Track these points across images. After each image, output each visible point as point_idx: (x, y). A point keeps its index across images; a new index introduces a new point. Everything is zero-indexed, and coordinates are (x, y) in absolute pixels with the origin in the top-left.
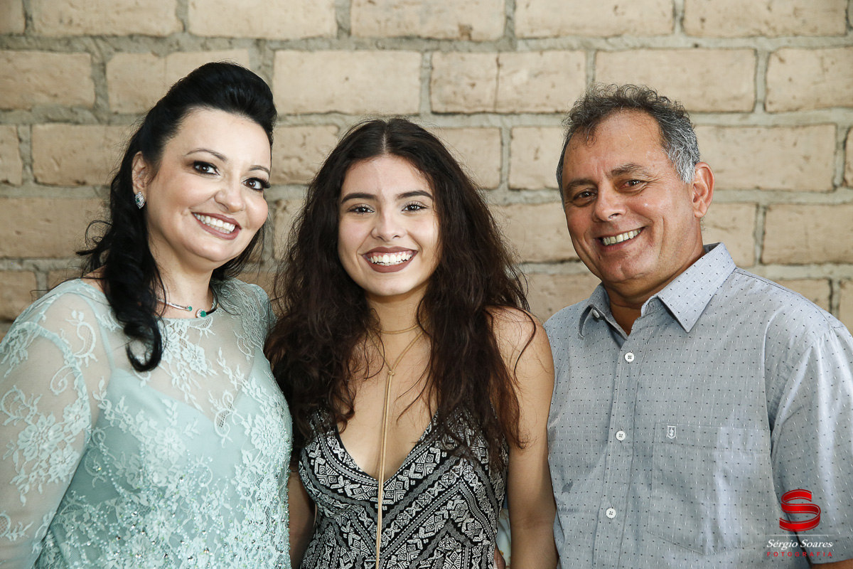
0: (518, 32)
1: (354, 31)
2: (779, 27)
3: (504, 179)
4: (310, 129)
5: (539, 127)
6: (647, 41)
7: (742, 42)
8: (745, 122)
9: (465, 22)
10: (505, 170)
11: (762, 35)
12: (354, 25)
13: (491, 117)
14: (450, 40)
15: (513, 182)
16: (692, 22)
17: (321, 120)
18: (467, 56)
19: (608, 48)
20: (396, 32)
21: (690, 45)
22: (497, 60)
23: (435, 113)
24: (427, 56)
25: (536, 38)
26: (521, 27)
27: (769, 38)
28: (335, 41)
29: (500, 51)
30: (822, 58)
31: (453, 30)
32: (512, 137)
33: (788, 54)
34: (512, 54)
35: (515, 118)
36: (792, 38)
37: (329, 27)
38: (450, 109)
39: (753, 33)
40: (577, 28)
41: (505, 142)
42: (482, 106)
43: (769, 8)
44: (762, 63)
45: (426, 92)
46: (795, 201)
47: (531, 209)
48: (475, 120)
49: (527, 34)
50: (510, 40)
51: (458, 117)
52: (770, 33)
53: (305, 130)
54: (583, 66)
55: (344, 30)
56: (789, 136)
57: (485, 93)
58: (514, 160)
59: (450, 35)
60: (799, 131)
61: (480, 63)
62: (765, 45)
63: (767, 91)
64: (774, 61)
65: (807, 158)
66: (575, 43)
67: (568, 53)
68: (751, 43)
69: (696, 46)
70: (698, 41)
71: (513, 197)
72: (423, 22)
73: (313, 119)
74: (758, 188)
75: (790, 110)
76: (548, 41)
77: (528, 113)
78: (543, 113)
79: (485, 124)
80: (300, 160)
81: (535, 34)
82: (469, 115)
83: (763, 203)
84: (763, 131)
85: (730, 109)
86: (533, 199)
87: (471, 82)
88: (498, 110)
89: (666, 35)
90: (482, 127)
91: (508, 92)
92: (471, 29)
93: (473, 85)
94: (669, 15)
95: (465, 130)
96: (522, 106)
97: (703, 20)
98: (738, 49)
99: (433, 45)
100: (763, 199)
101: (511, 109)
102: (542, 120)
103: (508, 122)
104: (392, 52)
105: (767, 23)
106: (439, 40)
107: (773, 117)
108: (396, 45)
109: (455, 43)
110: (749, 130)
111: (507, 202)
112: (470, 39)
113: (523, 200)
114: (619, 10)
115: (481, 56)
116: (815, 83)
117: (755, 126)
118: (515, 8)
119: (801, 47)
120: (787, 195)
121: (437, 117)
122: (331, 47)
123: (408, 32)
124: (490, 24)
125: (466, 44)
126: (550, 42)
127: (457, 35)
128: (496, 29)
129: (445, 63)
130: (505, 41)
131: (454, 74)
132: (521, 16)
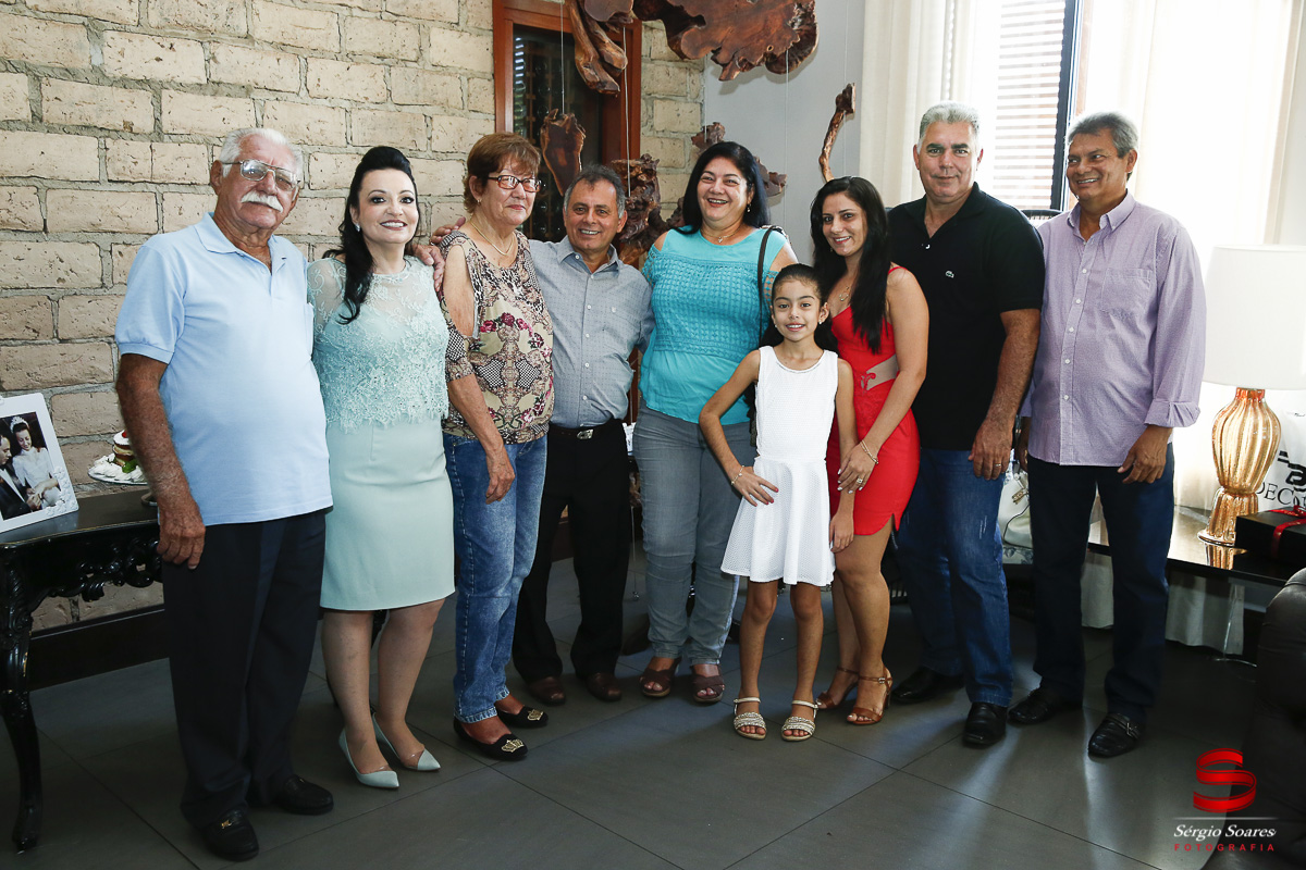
0: (164, 130)
1: (45, 118)
2: (314, 140)
4: (14, 188)
9: (127, 119)
11: (305, 143)
12: (45, 116)
13: (148, 185)
14: (116, 131)
17: (23, 182)
18: (130, 142)
20: (79, 123)
22: (151, 147)
23: (109, 181)
24: (102, 140)
25: (175, 134)
26: (166, 127)
27: (309, 146)
28: (31, 125)
29: (152, 141)
31: (119, 124)
32: (163, 199)
33: (318, 155)
34: (161, 144)
35: (165, 186)
36: (321, 147)
37: (25, 114)
38: (121, 179)
39: (301, 142)
40: (202, 130)
41: (158, 202)
42: (144, 177)
43: (308, 128)
45: (103, 166)
48: (139, 187)
49: (170, 131)
50: (159, 133)
51: (125, 184)
52: (310, 143)
53: (11, 189)
54: (206, 155)
55: (37, 117)
56: (322, 204)
57: (143, 169)
58: (166, 215)
59: (118, 128)
60: (327, 201)
61: (139, 148)
63: (311, 177)
64: (312, 158)
66: (201, 140)
67: (196, 145)
72: (98, 117)
73: (16, 180)
74: (309, 234)
75: (322, 189)
77: (173, 183)
78: (183, 184)
79: (145, 190)
80: (9, 211)
81: (175, 132)
82: (133, 183)
83: (312, 243)
84: (310, 200)
87: (134, 160)
88: (154, 181)
90: (143, 192)
91: (159, 170)
92: (133, 124)
93: (135, 163)
95: (132, 193)
96: (169, 179)
99: (106, 133)
100: (312, 240)
101: (162, 180)
102: (182, 188)
103: (161, 189)
104: (77, 136)
105: (308, 137)
106: (109, 130)
107: (314, 192)
108: (79, 132)
109: (120, 133)
112: (131, 131)
114: (225, 121)
115: (140, 143)
118: (161, 114)
119: (325, 152)
120: (325, 239)
121: (111, 184)
122: (28, 129)
123: (87, 123)
124: (144, 122)
125: (128, 134)
126: (185, 138)
127: (122, 128)
128: (149, 126)
129: (115, 147)
130: (155, 135)
131: (122, 154)
132: (165, 119)
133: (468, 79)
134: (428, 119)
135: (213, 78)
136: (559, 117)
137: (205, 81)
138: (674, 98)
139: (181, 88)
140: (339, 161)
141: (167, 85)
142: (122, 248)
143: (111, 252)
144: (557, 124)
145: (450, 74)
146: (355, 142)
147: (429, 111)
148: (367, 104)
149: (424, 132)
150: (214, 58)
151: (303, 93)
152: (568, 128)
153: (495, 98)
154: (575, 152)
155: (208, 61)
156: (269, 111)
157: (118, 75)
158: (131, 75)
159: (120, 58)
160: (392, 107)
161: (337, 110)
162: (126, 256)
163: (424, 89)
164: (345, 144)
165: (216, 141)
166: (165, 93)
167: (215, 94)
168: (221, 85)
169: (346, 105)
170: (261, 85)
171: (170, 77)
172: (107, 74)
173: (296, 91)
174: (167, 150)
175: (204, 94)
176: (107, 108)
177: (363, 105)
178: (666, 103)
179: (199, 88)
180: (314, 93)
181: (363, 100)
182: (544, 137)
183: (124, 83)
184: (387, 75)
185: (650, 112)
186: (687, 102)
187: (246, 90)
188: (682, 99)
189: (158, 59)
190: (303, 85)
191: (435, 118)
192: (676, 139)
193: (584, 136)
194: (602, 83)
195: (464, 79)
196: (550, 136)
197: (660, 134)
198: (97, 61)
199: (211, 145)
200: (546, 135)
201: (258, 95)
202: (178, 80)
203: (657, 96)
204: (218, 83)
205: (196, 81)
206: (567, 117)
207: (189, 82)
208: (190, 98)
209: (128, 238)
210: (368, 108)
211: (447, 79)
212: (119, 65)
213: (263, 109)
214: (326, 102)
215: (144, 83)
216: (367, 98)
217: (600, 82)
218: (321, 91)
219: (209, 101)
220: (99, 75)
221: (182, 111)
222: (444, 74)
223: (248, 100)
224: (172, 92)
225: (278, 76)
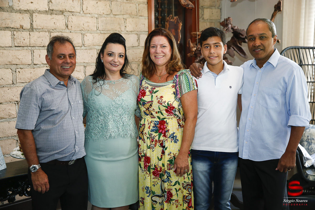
0: (34, 27)
2: (85, 29)
3: (33, 62)
5: (40, 50)
6: (61, 31)
7: (79, 32)
8: (81, 48)
9: (21, 24)
10: (33, 60)
11: (82, 30)
13: (29, 47)
14: (17, 28)
15: (35, 63)
16: (69, 27)
18: (22, 32)
19: (53, 32)
20: (5, 26)
21: (69, 32)
22: (29, 34)
23: (15, 46)
24: (13, 32)
25: (38, 29)
26: (35, 26)
27: (84, 31)
29: (30, 32)
30: (93, 36)
31: (19, 26)
32: (34, 52)
33: (87, 34)
34: (33, 32)
35: (34, 47)
36: (88, 31)
38: (19, 45)
39: (81, 30)
40: (47, 27)
41: (32, 53)
42: (27, 44)
43: (83, 25)
44: (83, 36)
45: (13, 41)
46: (90, 65)
47: (39, 69)
48: (25, 48)
49: (36, 28)
50: (32, 29)
51: (21, 47)
52: (84, 30)
54: (48, 36)
56: (89, 51)
57: (27, 42)
58: (35, 57)
59: (18, 27)
60: (90, 50)
61: (25, 34)
62: (83, 32)
63: (84, 42)
64: (85, 36)
65: (92, 56)
66: (46, 30)
67: (45, 32)
68: (81, 32)
69: (71, 32)
70: (71, 31)
71: (35, 66)
72: (11, 24)
74: (84, 62)
75: (88, 46)
76: (40, 30)
77: (37, 46)
78: (40, 46)
79: (28, 49)
81: (38, 28)
82: (23, 47)
83: (85, 66)
84: (84, 50)
85: (78, 46)
86: (39, 67)
87: (24, 39)
88: (30, 46)
89: (64, 29)
90: (27, 50)
91: (32, 42)
92: (23, 26)
93: (24, 40)
94: (65, 25)
95: (23, 50)
96: (36, 45)
97: (72, 27)
98: (78, 33)
99: (14, 30)
100: (85, 65)
101: (33, 45)
102: (40, 48)
103: (33, 49)
104: (4, 31)
105: (83, 28)
106: (15, 28)
107: (85, 47)
108: (5, 29)
109: (19, 29)
110: (82, 50)
111: (34, 68)
113: (37, 67)
114: (55, 23)
115: (26, 32)
116: (92, 41)
117: (83, 49)
118: (33, 22)
119: (89, 33)
120: (89, 64)
121: (16, 47)
123: (8, 26)
124: (27, 25)
125: (22, 29)
126: (41, 30)
127: (19, 27)
128: (28, 26)
129: (17, 34)
130: (31, 29)
131: (19, 37)
132: (34, 24)
133: (139, 5)
134: (125, 20)
135: (51, 8)
136: (172, 18)
137: (48, 10)
138: (211, 7)
139: (40, 12)
140: (94, 36)
141: (35, 12)
142: (19, 70)
143: (16, 71)
144: (171, 20)
145: (132, 3)
146: (100, 29)
147: (125, 17)
148: (104, 15)
149: (123, 24)
150: (51, 1)
151: (82, 12)
152: (176, 21)
153: (148, 11)
154: (178, 30)
155: (49, 2)
156: (70, 19)
157: (18, 9)
158: (22, 9)
159: (19, 3)
160: (112, 16)
161: (93, 18)
162: (21, 73)
163: (123, 9)
164: (96, 30)
165: (52, 31)
166: (34, 15)
167: (51, 14)
168: (53, 11)
169: (96, 16)
170: (67, 10)
171: (36, 9)
172: (14, 9)
173: (79, 12)
174: (35, 35)
175: (48, 14)
176: (14, 21)
177: (102, 16)
178: (208, 10)
179: (46, 12)
180: (85, 12)
181: (102, 14)
182: (167, 25)
183: (20, 11)
184: (111, 5)
185: (202, 13)
186: (215, 9)
187: (62, 12)
188: (214, 8)
189: (32, 3)
190: (82, 9)
191: (127, 19)
192: (212, 22)
193: (181, 24)
194: (188, 5)
195: (137, 5)
196: (169, 25)
197: (206, 21)
198: (11, 4)
199: (49, 32)
200: (168, 24)
201: (65, 13)
202: (39, 10)
203: (205, 7)
204: (52, 10)
205: (45, 9)
206: (175, 18)
207: (42, 10)
208: (43, 16)
209: (21, 66)
210: (104, 17)
211: (131, 5)
212: (18, 5)
213: (68, 19)
214: (89, 15)
215: (27, 11)
216: (103, 13)
217: (187, 4)
218: (88, 11)
219: (49, 16)
220: (11, 9)
221: (40, 21)
222: (130, 3)
223: (63, 16)
224: (37, 14)
225: (73, 7)
